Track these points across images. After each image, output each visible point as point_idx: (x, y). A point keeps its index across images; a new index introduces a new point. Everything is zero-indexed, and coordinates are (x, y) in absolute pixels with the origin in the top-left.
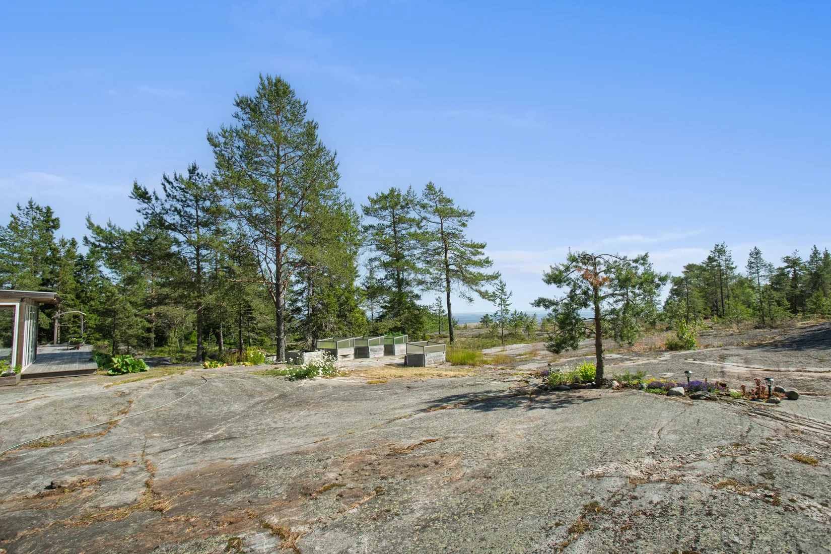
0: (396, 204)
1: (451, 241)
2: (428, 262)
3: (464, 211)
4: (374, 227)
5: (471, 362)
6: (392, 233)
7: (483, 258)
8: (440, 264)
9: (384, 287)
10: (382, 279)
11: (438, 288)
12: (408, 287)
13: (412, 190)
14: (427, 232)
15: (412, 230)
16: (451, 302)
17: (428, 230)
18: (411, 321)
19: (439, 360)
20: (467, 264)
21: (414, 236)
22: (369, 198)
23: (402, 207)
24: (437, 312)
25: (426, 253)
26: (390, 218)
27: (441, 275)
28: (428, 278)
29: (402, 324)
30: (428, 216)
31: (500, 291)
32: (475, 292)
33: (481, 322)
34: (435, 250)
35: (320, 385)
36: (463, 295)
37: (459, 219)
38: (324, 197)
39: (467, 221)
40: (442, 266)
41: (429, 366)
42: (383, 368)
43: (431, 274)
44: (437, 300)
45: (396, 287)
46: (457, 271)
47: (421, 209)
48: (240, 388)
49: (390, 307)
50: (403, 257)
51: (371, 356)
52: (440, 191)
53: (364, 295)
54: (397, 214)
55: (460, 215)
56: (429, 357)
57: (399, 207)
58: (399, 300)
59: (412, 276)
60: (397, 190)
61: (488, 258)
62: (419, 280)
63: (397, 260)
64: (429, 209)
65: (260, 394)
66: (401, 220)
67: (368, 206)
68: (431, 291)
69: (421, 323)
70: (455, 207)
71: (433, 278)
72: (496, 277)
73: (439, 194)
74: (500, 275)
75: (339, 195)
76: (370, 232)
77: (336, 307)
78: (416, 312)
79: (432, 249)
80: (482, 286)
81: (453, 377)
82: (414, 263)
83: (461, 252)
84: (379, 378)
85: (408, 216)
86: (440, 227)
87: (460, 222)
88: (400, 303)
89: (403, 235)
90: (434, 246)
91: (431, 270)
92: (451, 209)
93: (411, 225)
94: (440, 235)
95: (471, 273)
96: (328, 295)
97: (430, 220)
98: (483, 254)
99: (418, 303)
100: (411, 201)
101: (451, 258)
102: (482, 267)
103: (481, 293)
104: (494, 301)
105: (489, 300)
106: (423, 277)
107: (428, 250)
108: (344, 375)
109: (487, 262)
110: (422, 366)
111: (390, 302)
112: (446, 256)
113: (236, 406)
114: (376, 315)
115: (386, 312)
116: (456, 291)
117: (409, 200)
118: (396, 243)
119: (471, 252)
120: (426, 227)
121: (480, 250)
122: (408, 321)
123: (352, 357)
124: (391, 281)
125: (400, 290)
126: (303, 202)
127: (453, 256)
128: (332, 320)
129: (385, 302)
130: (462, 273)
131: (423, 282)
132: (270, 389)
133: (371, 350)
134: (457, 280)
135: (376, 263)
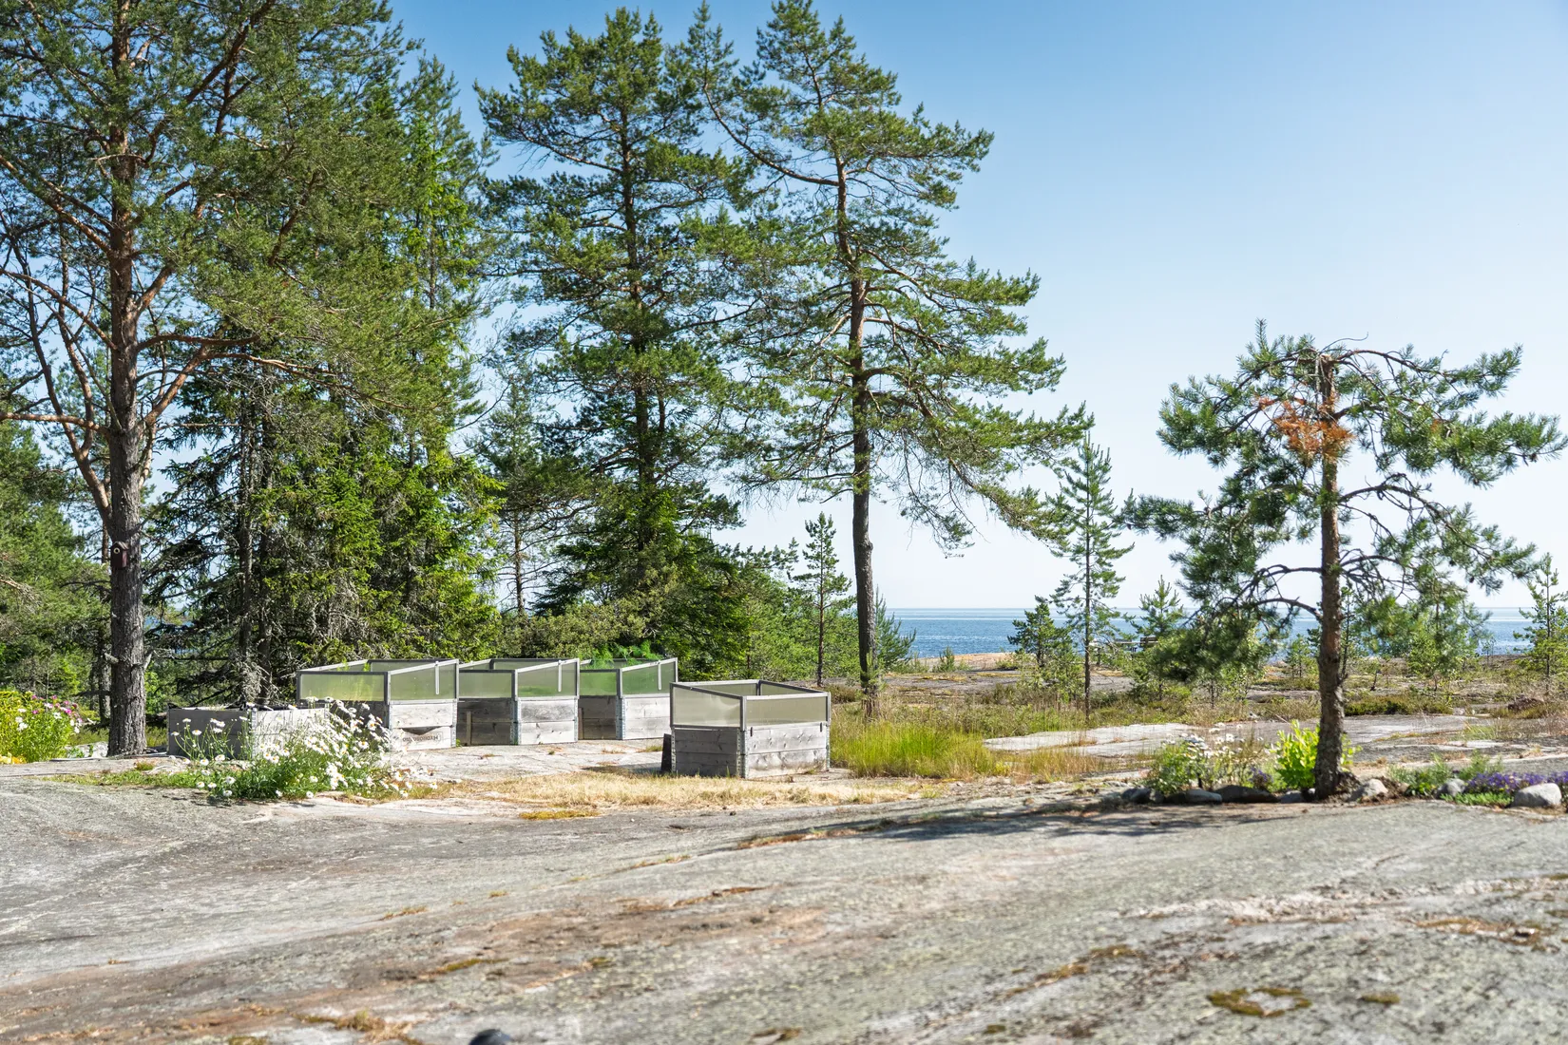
0: (639, 90)
1: (879, 266)
2: (775, 358)
3: (941, 130)
4: (537, 188)
5: (930, 766)
6: (617, 220)
7: (1017, 344)
8: (828, 367)
9: (576, 461)
10: (569, 428)
11: (818, 473)
12: (685, 467)
13: (711, 26)
14: (774, 225)
15: (708, 211)
16: (872, 536)
17: (783, 212)
18: (693, 617)
19: (804, 753)
20: (947, 372)
21: (715, 238)
22: (512, 57)
23: (665, 105)
24: (812, 586)
25: (769, 318)
26: (606, 151)
27: (830, 415)
28: (772, 429)
29: (652, 624)
30: (782, 146)
31: (1082, 494)
32: (976, 497)
33: (1014, 641)
34: (806, 303)
35: (338, 819)
36: (920, 506)
37: (921, 165)
38: (328, 57)
39: (952, 177)
40: (836, 375)
41: (760, 774)
42: (575, 778)
43: (784, 409)
44: (811, 529)
45: (629, 463)
46: (901, 401)
47: (749, 116)
48: (23, 821)
49: (603, 554)
50: (666, 330)
51: (525, 738)
52: (835, 35)
53: (490, 492)
54: (640, 136)
55: (924, 149)
56: (760, 740)
57: (650, 104)
58: (643, 519)
59: (704, 415)
60: (644, 21)
61: (1040, 346)
62: (733, 435)
63: (639, 345)
64: (787, 117)
65: (112, 842)
66: (657, 166)
67: (503, 90)
68: (784, 485)
69: (738, 627)
70: (903, 112)
71: (793, 431)
72: (1072, 429)
73: (831, 49)
74: (1090, 424)
75: (392, 53)
76: (519, 212)
77: (369, 539)
78: (712, 577)
79: (793, 297)
80: (1009, 468)
81: (849, 802)
82: (714, 360)
83: (922, 318)
84: (565, 805)
85: (692, 145)
86: (833, 201)
87: (922, 180)
88: (645, 534)
89: (667, 230)
90: (802, 285)
91: (787, 394)
92: (882, 119)
93: (701, 188)
94: (829, 238)
95: (964, 413)
96: (338, 488)
97: (788, 166)
98: (1021, 329)
99: (722, 537)
100: (707, 77)
101: (878, 342)
102: (1015, 387)
103: (1002, 501)
104: (1058, 537)
105: (1039, 534)
106: (752, 423)
107: (775, 303)
108: (424, 792)
109: (1038, 367)
110: (732, 775)
111: (602, 529)
112: (854, 335)
113: (34, 872)
114: (534, 591)
115: (583, 575)
116: (895, 486)
117: (695, 74)
118: (631, 265)
119: (969, 318)
120: (769, 197)
121: (1006, 310)
122: (678, 613)
123: (447, 737)
124: (607, 436)
125: (649, 479)
126: (228, 76)
127: (887, 333)
128: (351, 593)
129: (577, 529)
130: (925, 413)
131: (751, 447)
132: (141, 828)
133: (525, 713)
134: (898, 441)
135: (544, 355)
